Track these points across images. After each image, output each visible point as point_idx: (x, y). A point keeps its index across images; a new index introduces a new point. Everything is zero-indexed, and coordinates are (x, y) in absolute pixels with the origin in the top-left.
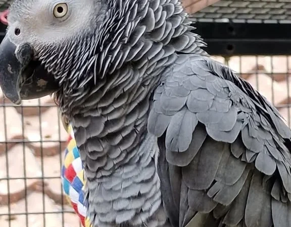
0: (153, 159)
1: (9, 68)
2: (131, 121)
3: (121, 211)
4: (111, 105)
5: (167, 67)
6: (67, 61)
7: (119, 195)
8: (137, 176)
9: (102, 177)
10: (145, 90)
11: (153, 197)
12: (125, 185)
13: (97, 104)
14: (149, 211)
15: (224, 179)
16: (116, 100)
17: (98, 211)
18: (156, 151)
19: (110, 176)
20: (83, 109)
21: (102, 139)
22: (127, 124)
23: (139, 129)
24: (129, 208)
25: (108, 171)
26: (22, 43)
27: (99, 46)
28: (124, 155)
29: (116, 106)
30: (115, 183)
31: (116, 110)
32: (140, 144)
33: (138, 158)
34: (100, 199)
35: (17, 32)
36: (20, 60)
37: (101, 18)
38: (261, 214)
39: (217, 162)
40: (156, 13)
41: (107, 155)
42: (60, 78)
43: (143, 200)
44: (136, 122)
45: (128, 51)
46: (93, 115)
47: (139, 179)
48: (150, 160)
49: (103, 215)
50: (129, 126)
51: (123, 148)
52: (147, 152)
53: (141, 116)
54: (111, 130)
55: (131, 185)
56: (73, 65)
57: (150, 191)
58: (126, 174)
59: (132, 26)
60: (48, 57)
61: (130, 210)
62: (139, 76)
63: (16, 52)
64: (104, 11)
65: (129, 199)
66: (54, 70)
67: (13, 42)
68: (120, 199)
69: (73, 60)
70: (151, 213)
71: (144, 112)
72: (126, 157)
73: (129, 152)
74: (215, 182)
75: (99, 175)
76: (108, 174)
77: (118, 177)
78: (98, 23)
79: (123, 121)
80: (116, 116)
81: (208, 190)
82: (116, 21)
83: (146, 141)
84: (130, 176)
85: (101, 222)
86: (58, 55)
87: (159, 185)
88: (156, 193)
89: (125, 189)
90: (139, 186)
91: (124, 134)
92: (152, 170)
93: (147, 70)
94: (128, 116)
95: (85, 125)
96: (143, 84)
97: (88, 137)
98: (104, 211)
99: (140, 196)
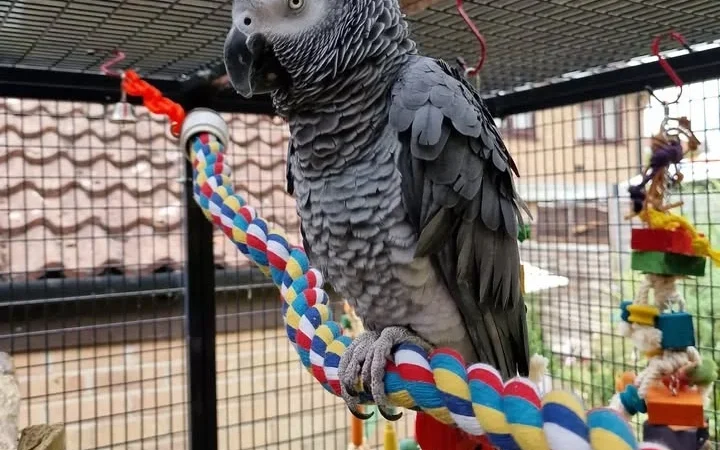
0: (393, 155)
1: (241, 59)
2: (368, 117)
3: (356, 210)
4: (348, 100)
5: (402, 64)
6: (305, 54)
7: (352, 194)
8: (373, 174)
9: (330, 175)
10: (383, 86)
11: (392, 193)
12: (359, 183)
13: (332, 100)
14: (387, 208)
15: (467, 173)
16: (354, 96)
17: (327, 211)
18: (397, 147)
19: (340, 174)
20: (314, 105)
21: (334, 136)
22: (363, 120)
23: (375, 125)
24: (367, 206)
25: (337, 169)
26: (253, 34)
27: (340, 40)
28: (357, 152)
29: (354, 102)
30: (347, 181)
31: (353, 106)
32: (374, 141)
33: (374, 155)
34: (328, 199)
35: (247, 21)
36: (251, 50)
37: (339, 12)
38: (493, 210)
39: (461, 157)
40: (391, 11)
41: (338, 153)
42: (295, 73)
43: (381, 197)
44: (371, 119)
45: (370, 46)
46: (327, 111)
47: (376, 177)
48: (389, 155)
49: (333, 215)
50: (365, 122)
51: (356, 145)
52: (384, 148)
53: (377, 112)
54: (345, 127)
55: (366, 183)
56: (310, 59)
57: (389, 188)
58: (360, 172)
59: (372, 21)
60: (285, 50)
61: (367, 209)
62: (379, 72)
63: (247, 42)
64: (341, 6)
65: (365, 197)
66: (288, 64)
67: (243, 32)
68: (353, 198)
69: (311, 54)
70: (390, 210)
71: (381, 109)
72: (359, 155)
73: (363, 149)
74: (460, 176)
75: (326, 174)
76: (337, 172)
77: (349, 175)
78: (336, 17)
79: (359, 117)
80: (352, 112)
81: (453, 184)
82: (356, 16)
83: (382, 138)
84: (365, 173)
85: (332, 224)
86: (295, 48)
87: (399, 181)
88: (396, 189)
89: (361, 187)
90: (376, 184)
91: (359, 131)
92: (390, 166)
93: (386, 66)
94: (364, 113)
95: (314, 122)
96: (382, 80)
97: (319, 133)
98: (334, 211)
99: (378, 193)
